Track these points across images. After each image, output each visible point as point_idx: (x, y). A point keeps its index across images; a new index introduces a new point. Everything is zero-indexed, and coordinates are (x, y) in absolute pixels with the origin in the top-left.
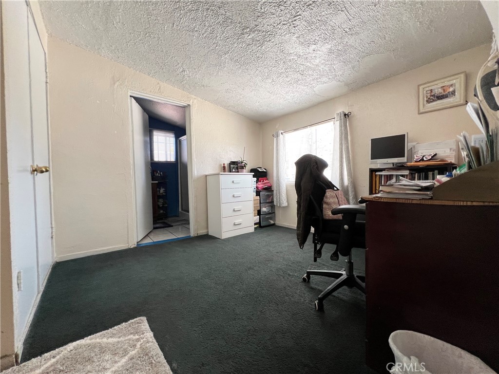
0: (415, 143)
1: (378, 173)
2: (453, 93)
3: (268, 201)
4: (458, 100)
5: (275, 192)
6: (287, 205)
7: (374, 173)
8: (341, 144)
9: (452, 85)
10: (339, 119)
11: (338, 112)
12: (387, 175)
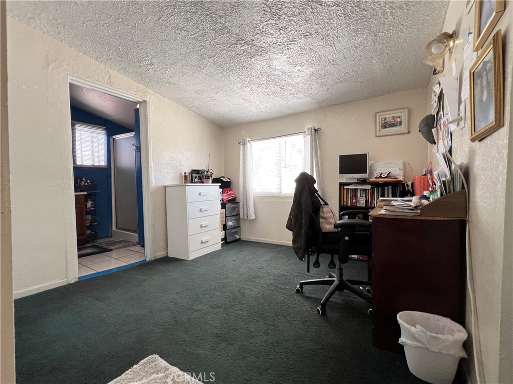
0: (373, 162)
1: (345, 187)
2: (400, 123)
3: (233, 214)
4: (403, 129)
5: (241, 204)
6: (254, 218)
7: (342, 186)
8: (312, 158)
9: (399, 117)
10: (310, 133)
11: (309, 127)
12: (353, 189)
